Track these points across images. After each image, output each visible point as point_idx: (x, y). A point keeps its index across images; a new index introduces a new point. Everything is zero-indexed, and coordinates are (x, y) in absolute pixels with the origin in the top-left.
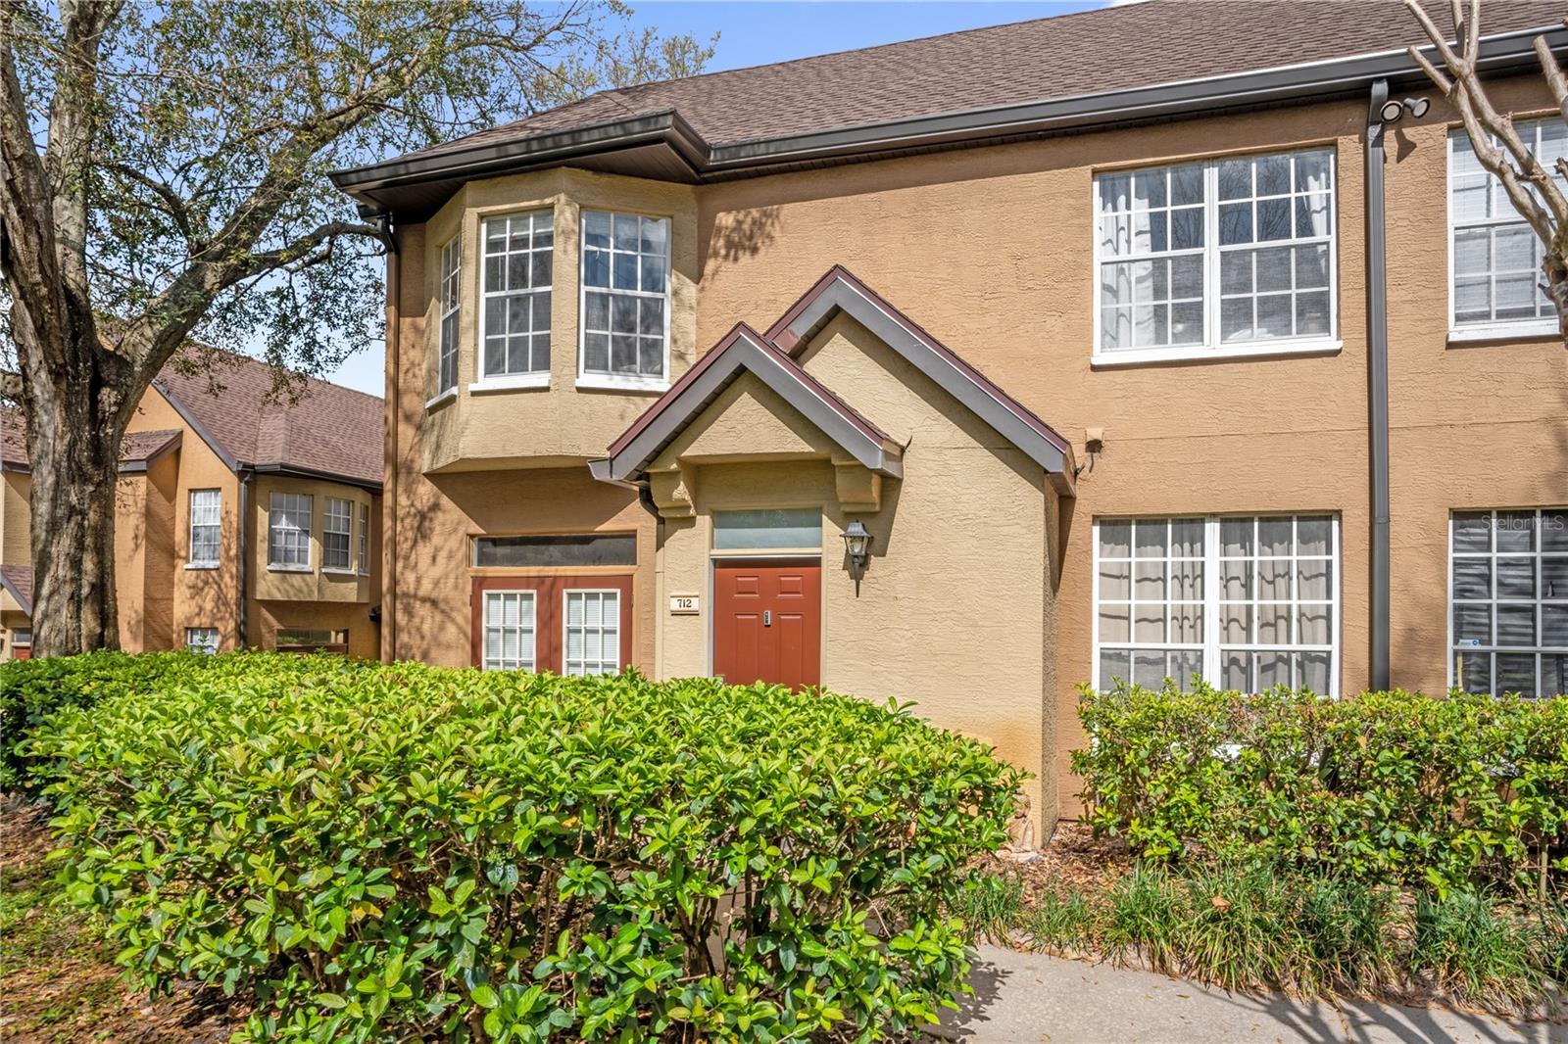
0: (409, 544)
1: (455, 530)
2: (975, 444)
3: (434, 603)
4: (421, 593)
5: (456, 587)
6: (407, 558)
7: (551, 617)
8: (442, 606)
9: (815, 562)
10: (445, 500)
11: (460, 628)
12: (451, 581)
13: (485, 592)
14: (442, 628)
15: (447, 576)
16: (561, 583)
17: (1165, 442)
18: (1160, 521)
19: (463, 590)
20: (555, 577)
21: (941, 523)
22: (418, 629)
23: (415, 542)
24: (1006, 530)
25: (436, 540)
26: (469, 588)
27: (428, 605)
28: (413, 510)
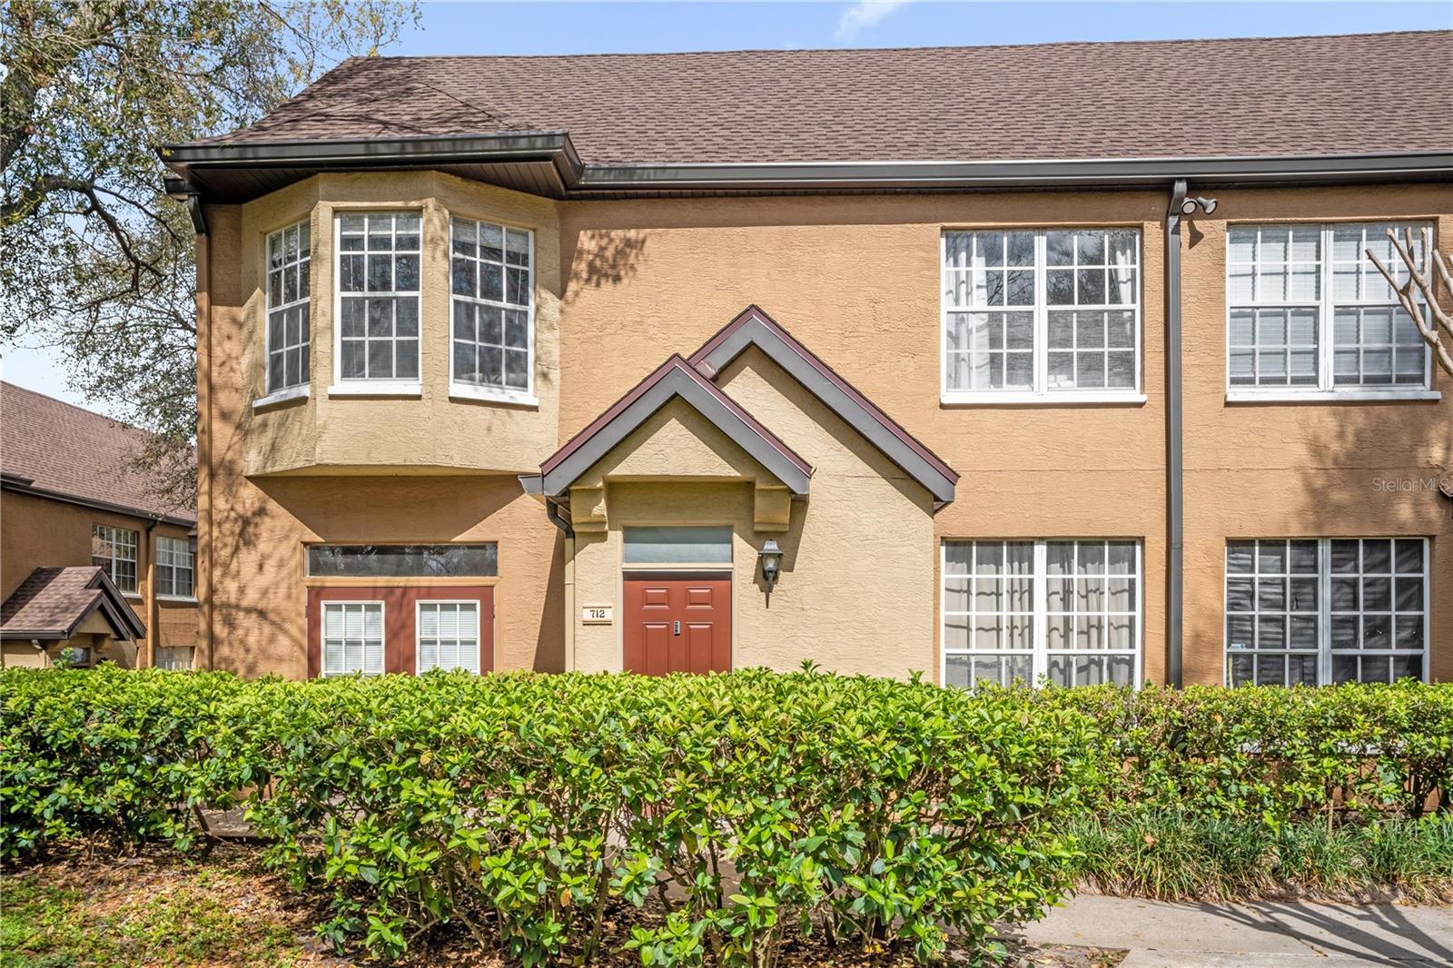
0: (228, 551)
1: (287, 537)
2: (876, 474)
3: (262, 614)
4: (245, 603)
5: (289, 596)
6: (226, 566)
7: (403, 626)
8: (272, 616)
9: (726, 576)
10: (273, 505)
11: (294, 640)
12: (283, 591)
13: (323, 603)
14: (272, 640)
15: (277, 584)
16: (412, 593)
17: (1002, 475)
18: (996, 543)
19: (298, 600)
20: (406, 588)
21: (843, 543)
22: (242, 642)
23: (237, 549)
24: (901, 550)
25: (263, 546)
26: (304, 598)
27: (254, 616)
28: (233, 514)
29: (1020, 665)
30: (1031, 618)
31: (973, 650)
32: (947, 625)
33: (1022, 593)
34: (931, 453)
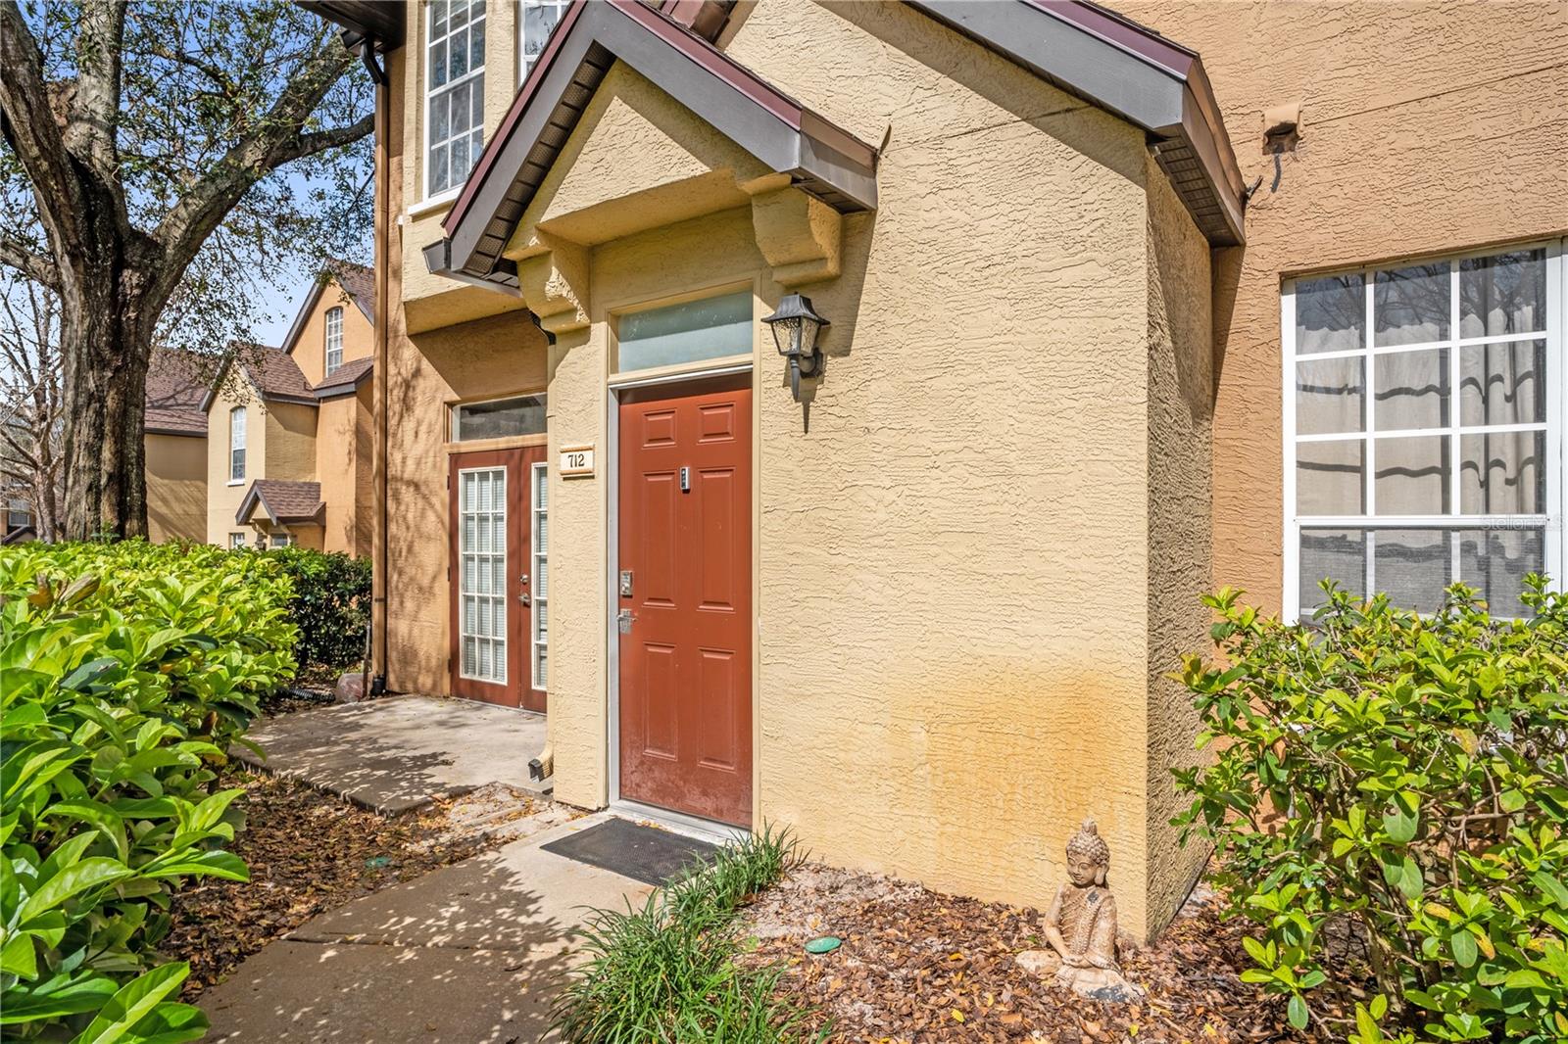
0: (397, 418)
1: (433, 399)
2: (1003, 115)
3: (417, 486)
4: (406, 476)
5: (434, 466)
6: (395, 435)
7: (520, 498)
8: (423, 488)
9: (741, 381)
10: (426, 365)
11: (438, 516)
12: (430, 460)
13: (460, 471)
14: (423, 515)
15: (427, 452)
16: (529, 455)
18: (1433, 265)
19: (441, 470)
20: (523, 448)
21: (944, 281)
22: (405, 518)
23: (401, 417)
24: (1067, 276)
25: (418, 411)
26: (446, 466)
27: (412, 489)
28: (400, 379)
29: (1511, 554)
30: (1540, 438)
31: (1371, 518)
32: (1301, 465)
33: (1517, 382)
34: (1153, 36)
